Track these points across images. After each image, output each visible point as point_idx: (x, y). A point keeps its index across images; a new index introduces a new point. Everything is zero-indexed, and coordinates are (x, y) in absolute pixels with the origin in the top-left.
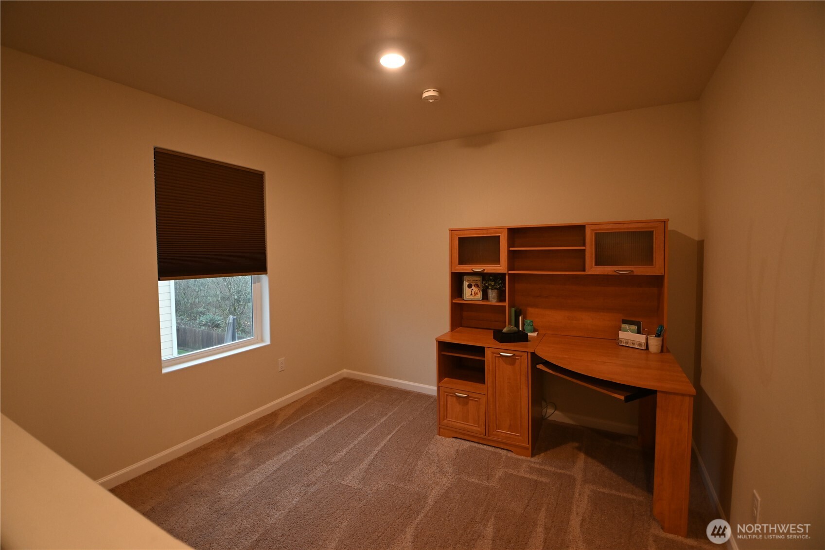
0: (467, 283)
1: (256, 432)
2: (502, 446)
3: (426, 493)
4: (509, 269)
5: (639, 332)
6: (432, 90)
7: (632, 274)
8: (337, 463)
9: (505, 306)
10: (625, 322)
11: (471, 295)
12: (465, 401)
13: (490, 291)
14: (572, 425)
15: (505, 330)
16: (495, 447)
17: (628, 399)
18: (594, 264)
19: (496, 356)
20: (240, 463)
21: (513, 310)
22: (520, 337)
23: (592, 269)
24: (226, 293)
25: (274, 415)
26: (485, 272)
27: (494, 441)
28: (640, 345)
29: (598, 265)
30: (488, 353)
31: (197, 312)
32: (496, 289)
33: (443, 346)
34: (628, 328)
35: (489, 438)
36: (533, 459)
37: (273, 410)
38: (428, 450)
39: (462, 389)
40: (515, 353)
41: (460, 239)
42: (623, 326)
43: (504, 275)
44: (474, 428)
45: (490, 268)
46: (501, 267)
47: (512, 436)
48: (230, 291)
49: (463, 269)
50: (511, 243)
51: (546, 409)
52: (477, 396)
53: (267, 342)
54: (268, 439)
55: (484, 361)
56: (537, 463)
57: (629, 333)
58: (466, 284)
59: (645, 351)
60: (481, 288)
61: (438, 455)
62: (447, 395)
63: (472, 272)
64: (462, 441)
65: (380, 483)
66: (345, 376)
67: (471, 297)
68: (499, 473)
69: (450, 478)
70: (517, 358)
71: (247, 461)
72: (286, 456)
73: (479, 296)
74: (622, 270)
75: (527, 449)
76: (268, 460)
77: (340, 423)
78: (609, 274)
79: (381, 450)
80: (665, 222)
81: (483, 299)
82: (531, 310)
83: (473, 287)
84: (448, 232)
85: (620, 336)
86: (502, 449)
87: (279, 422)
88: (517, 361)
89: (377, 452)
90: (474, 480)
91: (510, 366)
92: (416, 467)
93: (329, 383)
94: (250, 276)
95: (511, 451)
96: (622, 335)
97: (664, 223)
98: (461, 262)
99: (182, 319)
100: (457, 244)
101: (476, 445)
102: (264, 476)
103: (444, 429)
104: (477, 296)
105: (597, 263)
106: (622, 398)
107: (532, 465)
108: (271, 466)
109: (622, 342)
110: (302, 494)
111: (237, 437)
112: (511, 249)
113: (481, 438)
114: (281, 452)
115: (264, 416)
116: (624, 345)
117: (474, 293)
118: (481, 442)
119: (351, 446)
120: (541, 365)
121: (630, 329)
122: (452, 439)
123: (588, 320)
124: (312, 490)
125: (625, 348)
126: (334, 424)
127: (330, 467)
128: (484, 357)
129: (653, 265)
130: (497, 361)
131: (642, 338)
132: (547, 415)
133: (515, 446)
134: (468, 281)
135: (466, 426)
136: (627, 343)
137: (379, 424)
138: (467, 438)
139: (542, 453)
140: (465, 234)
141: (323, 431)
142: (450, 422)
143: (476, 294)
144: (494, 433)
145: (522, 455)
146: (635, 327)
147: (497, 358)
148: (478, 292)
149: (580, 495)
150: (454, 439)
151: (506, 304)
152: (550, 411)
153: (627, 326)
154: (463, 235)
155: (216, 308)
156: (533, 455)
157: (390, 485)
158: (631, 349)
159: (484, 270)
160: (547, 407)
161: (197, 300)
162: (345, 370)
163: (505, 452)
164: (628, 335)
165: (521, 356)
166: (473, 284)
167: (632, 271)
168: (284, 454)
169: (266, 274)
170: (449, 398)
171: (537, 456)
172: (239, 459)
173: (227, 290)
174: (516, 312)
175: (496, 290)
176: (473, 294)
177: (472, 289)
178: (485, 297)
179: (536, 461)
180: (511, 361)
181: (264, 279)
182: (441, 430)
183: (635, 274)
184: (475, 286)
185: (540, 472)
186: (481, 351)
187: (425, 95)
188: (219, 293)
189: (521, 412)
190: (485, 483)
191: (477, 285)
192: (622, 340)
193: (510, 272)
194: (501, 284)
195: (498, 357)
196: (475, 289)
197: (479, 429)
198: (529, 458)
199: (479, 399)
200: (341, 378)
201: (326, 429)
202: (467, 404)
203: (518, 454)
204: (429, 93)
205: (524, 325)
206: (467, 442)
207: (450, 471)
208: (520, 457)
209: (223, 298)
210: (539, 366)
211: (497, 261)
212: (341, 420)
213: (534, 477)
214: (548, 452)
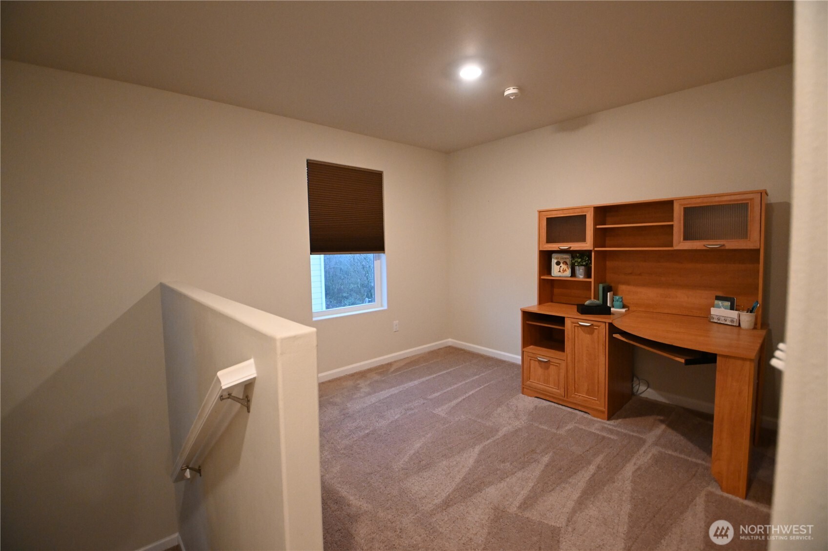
0: (556, 261)
1: (375, 373)
2: (580, 408)
3: (499, 428)
4: (595, 245)
5: (732, 308)
6: (511, 88)
7: (723, 248)
8: (431, 400)
9: (591, 282)
10: (718, 298)
11: (560, 271)
12: (546, 365)
13: (577, 268)
14: (665, 403)
15: (587, 303)
16: (573, 408)
17: (688, 362)
18: (682, 239)
19: (575, 326)
20: (362, 390)
21: (601, 286)
22: (604, 310)
23: (680, 244)
24: (365, 281)
25: (390, 365)
26: (571, 249)
27: (570, 402)
28: (732, 321)
29: (687, 240)
30: (568, 323)
31: (342, 296)
32: (582, 265)
33: (528, 316)
34: (721, 305)
35: (567, 400)
36: (608, 422)
37: (389, 361)
38: (510, 402)
39: (544, 354)
40: (592, 323)
41: (548, 219)
42: (716, 302)
43: (590, 251)
44: (554, 390)
45: (576, 246)
46: (587, 245)
47: (589, 400)
48: (367, 279)
49: (550, 247)
50: (596, 222)
51: (638, 386)
52: (557, 361)
53: (385, 307)
54: (383, 379)
55: (564, 330)
56: (613, 425)
57: (722, 309)
58: (554, 261)
59: (738, 328)
60: (570, 266)
61: (517, 406)
62: (530, 359)
63: (559, 249)
64: (543, 401)
65: (462, 416)
66: (450, 344)
67: (560, 274)
68: (570, 426)
69: (523, 422)
70: (595, 327)
71: (367, 390)
72: (394, 391)
73: (568, 273)
74: (713, 244)
75: (603, 412)
76: (382, 391)
77: (439, 375)
78: (698, 248)
79: (469, 396)
80: (763, 194)
81: (571, 276)
82: (622, 288)
83: (561, 265)
84: (537, 214)
85: (712, 312)
86: (580, 411)
87: (392, 369)
88: (595, 331)
89: (464, 397)
90: (545, 427)
91: (588, 335)
92: (495, 411)
93: (435, 348)
94: (372, 254)
95: (588, 413)
96: (714, 311)
97: (760, 194)
98: (549, 241)
99: (331, 302)
100: (545, 224)
101: (556, 405)
102: (377, 400)
103: (526, 388)
104: (566, 272)
105: (686, 238)
106: (683, 361)
107: (606, 426)
108: (384, 394)
109: (714, 318)
110: (402, 414)
111: (362, 375)
112: (598, 227)
113: (560, 399)
114: (392, 387)
115: (382, 365)
116: (716, 321)
117: (563, 270)
118: (561, 403)
119: (445, 391)
120: (618, 335)
121: (723, 306)
122: (534, 398)
123: (684, 298)
124: (410, 412)
125: (716, 325)
126: (435, 375)
127: (425, 401)
128: (564, 326)
129: (746, 238)
130: (576, 330)
131: (734, 314)
132: (639, 392)
133: (593, 409)
134: (556, 258)
135: (548, 388)
136: (719, 320)
137: (471, 380)
138: (547, 398)
139: (620, 419)
140: (552, 215)
141: (424, 379)
142: (534, 384)
143: (564, 271)
144: (572, 396)
145: (598, 417)
146: (728, 304)
147: (576, 328)
148: (567, 269)
149: (644, 452)
150: (536, 399)
151: (592, 280)
152: (642, 388)
153: (720, 303)
154: (550, 215)
155: (357, 293)
156: (609, 419)
157: (470, 419)
158: (722, 325)
159: (570, 247)
160: (639, 384)
161: (342, 287)
162: (450, 340)
163: (582, 413)
164: (721, 312)
165: (599, 326)
166: (562, 262)
167: (724, 245)
168: (393, 389)
169: (384, 253)
170: (532, 362)
171: (614, 420)
172: (361, 388)
173: (365, 278)
174: (603, 288)
175: (583, 267)
176: (561, 270)
177: (561, 267)
178: (573, 274)
179: (611, 424)
180: (590, 330)
181: (383, 257)
182: (525, 390)
183: (727, 248)
184: (563, 263)
185: (611, 431)
186: (561, 320)
187: (506, 93)
188: (359, 280)
189: (598, 378)
190: (554, 431)
191: (566, 263)
192: (714, 316)
193: (596, 249)
194: (588, 260)
195: (578, 326)
196: (563, 266)
197: (558, 391)
198: (605, 421)
199: (559, 364)
200: (445, 345)
201: (428, 378)
202: (547, 368)
203: (594, 416)
204: (510, 91)
205: (613, 301)
206: (547, 402)
207: (525, 418)
208: (596, 419)
209: (362, 285)
210: (614, 335)
211: (583, 239)
212: (441, 373)
213: (605, 434)
214: (627, 419)
